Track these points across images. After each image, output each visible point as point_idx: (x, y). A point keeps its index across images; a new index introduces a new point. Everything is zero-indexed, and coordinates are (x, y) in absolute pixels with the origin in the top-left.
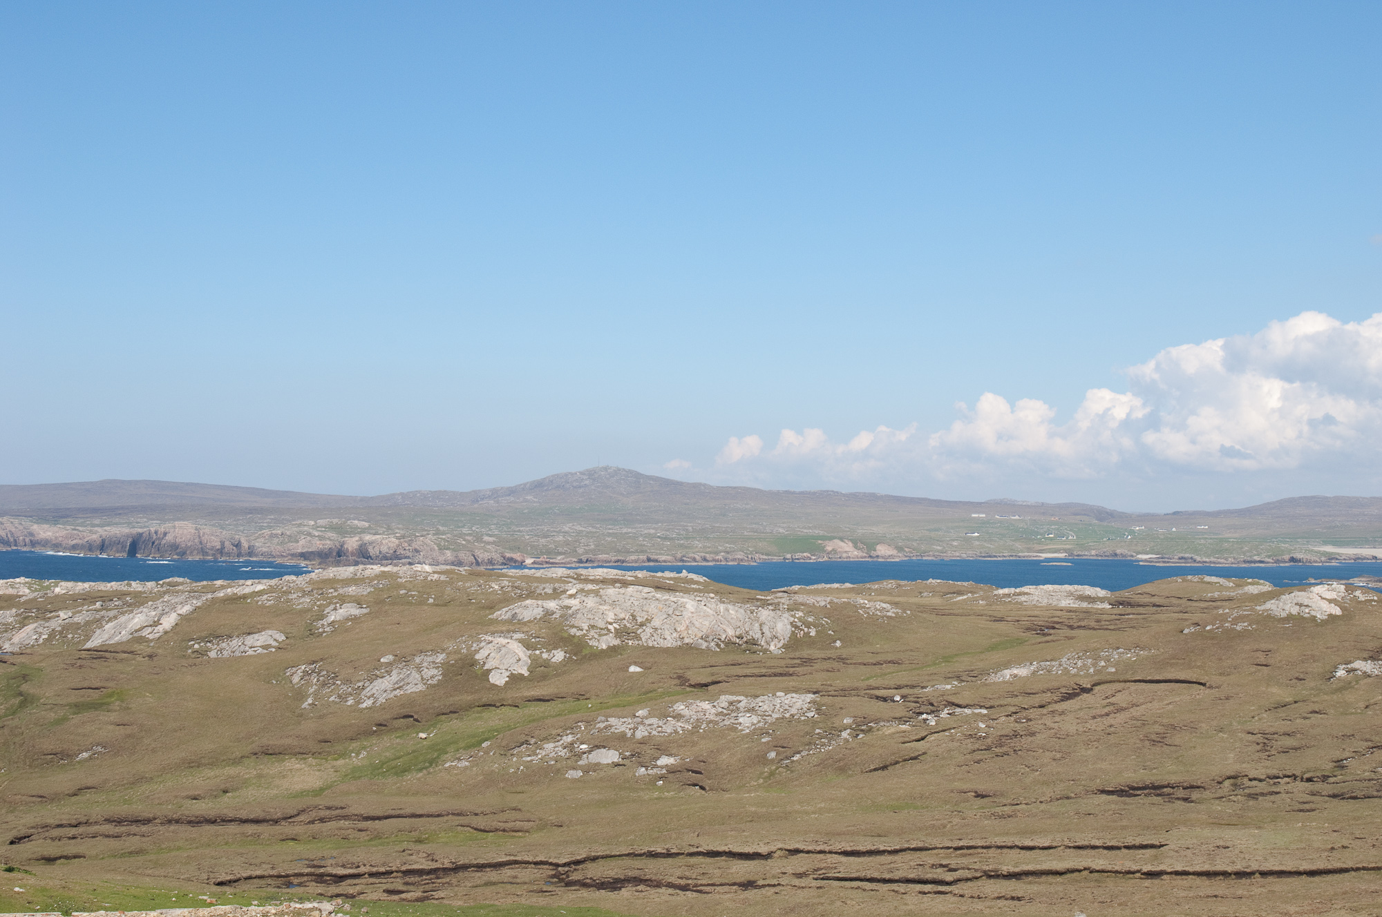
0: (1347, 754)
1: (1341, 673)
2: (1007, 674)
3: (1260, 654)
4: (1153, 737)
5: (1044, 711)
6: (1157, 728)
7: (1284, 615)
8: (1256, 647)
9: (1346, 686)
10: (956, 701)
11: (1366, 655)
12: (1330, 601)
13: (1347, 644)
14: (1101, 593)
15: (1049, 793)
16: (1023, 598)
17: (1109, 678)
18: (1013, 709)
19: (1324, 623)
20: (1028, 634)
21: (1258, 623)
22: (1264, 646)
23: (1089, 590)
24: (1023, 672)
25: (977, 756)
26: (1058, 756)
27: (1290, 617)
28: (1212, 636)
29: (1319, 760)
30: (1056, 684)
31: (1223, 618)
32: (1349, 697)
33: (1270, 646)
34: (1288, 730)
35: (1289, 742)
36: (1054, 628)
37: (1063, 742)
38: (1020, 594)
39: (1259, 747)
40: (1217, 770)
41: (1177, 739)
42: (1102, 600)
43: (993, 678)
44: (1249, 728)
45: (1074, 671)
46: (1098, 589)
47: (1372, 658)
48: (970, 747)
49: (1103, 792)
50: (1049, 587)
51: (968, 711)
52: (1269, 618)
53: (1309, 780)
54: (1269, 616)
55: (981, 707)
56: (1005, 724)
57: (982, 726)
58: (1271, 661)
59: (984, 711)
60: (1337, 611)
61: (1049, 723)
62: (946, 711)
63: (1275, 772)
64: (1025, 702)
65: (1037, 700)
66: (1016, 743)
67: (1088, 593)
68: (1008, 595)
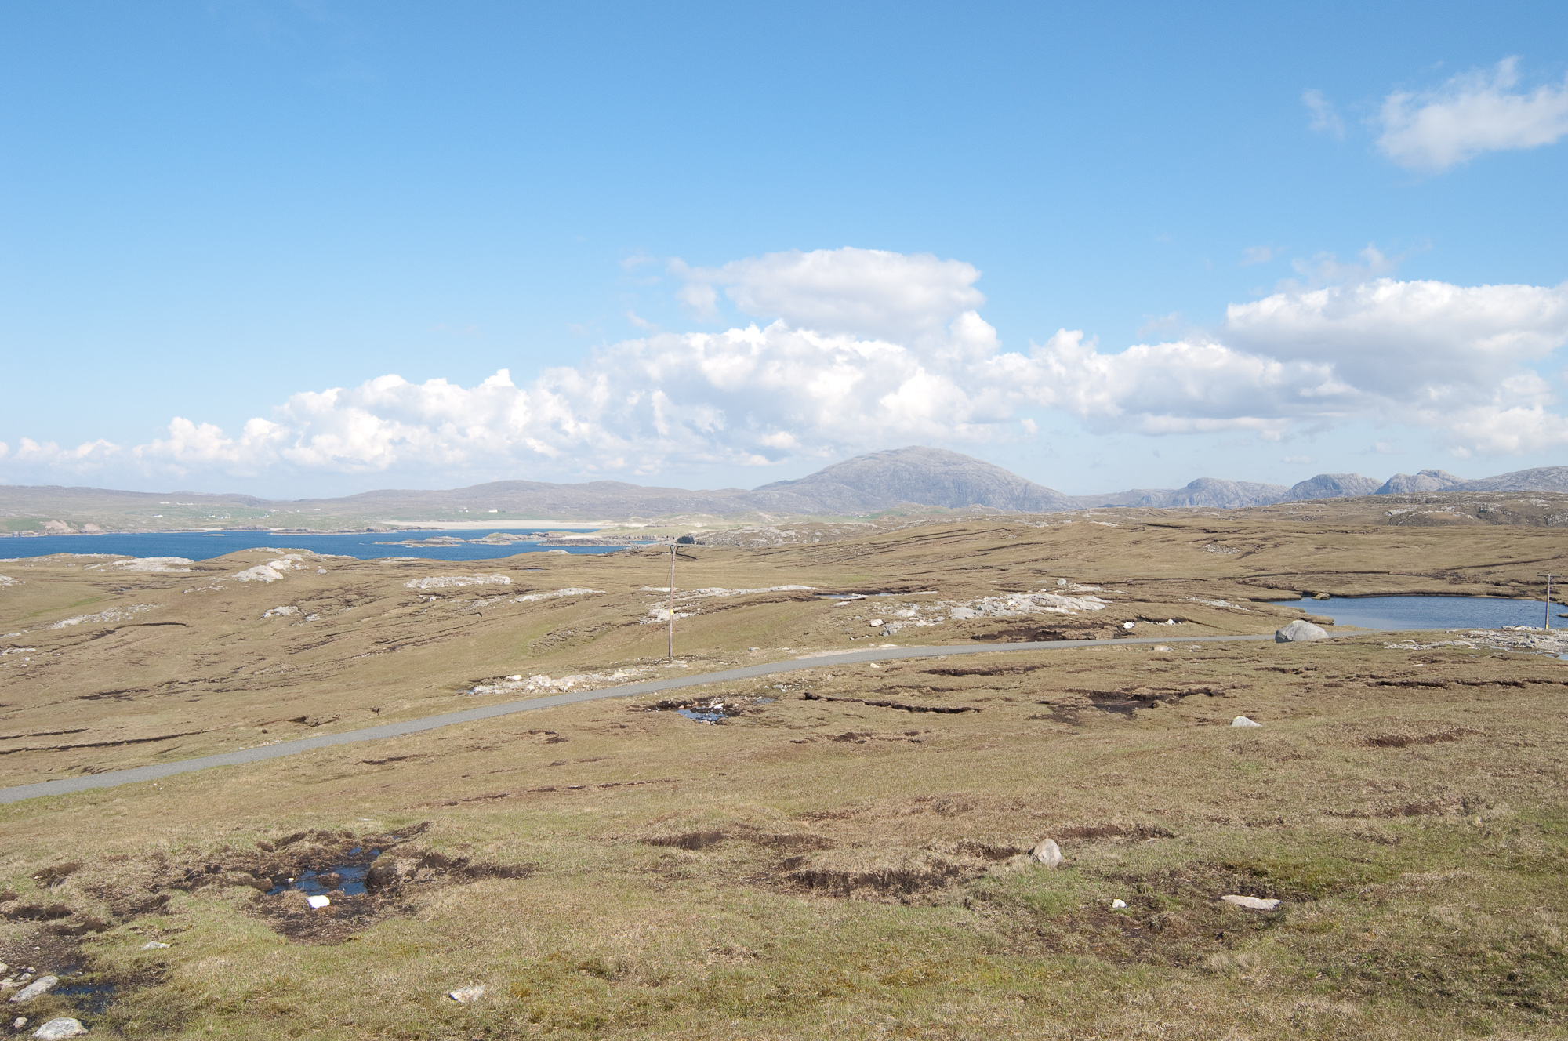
0: (244, 664)
1: (268, 615)
2: (63, 624)
3: (225, 605)
4: (134, 661)
5: (76, 647)
6: (140, 655)
7: (246, 580)
8: (224, 600)
9: (269, 622)
10: (17, 644)
11: (287, 603)
12: (277, 571)
13: (277, 597)
14: (186, 561)
15: (48, 700)
16: (131, 567)
17: (128, 623)
18: (54, 647)
19: (271, 584)
20: (109, 594)
21: (230, 585)
22: (228, 600)
23: (178, 560)
24: (74, 622)
25: (12, 680)
26: (67, 676)
27: (251, 581)
28: (200, 595)
29: (224, 669)
30: (91, 629)
31: (210, 582)
32: (266, 629)
33: (232, 600)
34: (216, 652)
35: (215, 658)
36: (130, 588)
37: (74, 667)
38: (130, 564)
39: (195, 663)
40: (160, 679)
41: (148, 662)
42: (185, 566)
43: (56, 627)
44: (196, 651)
45: (107, 619)
46: (186, 559)
47: (291, 605)
48: (12, 674)
49: (83, 698)
50: (152, 559)
51: (22, 650)
52: (238, 582)
53: (213, 681)
54: (238, 581)
55: (33, 647)
56: (45, 657)
57: (27, 659)
58: (229, 609)
59: (34, 650)
60: (280, 576)
61: (74, 655)
62: (8, 651)
63: (195, 678)
64: (64, 641)
65: (75, 640)
66: (47, 670)
67: (177, 562)
68: (119, 565)
